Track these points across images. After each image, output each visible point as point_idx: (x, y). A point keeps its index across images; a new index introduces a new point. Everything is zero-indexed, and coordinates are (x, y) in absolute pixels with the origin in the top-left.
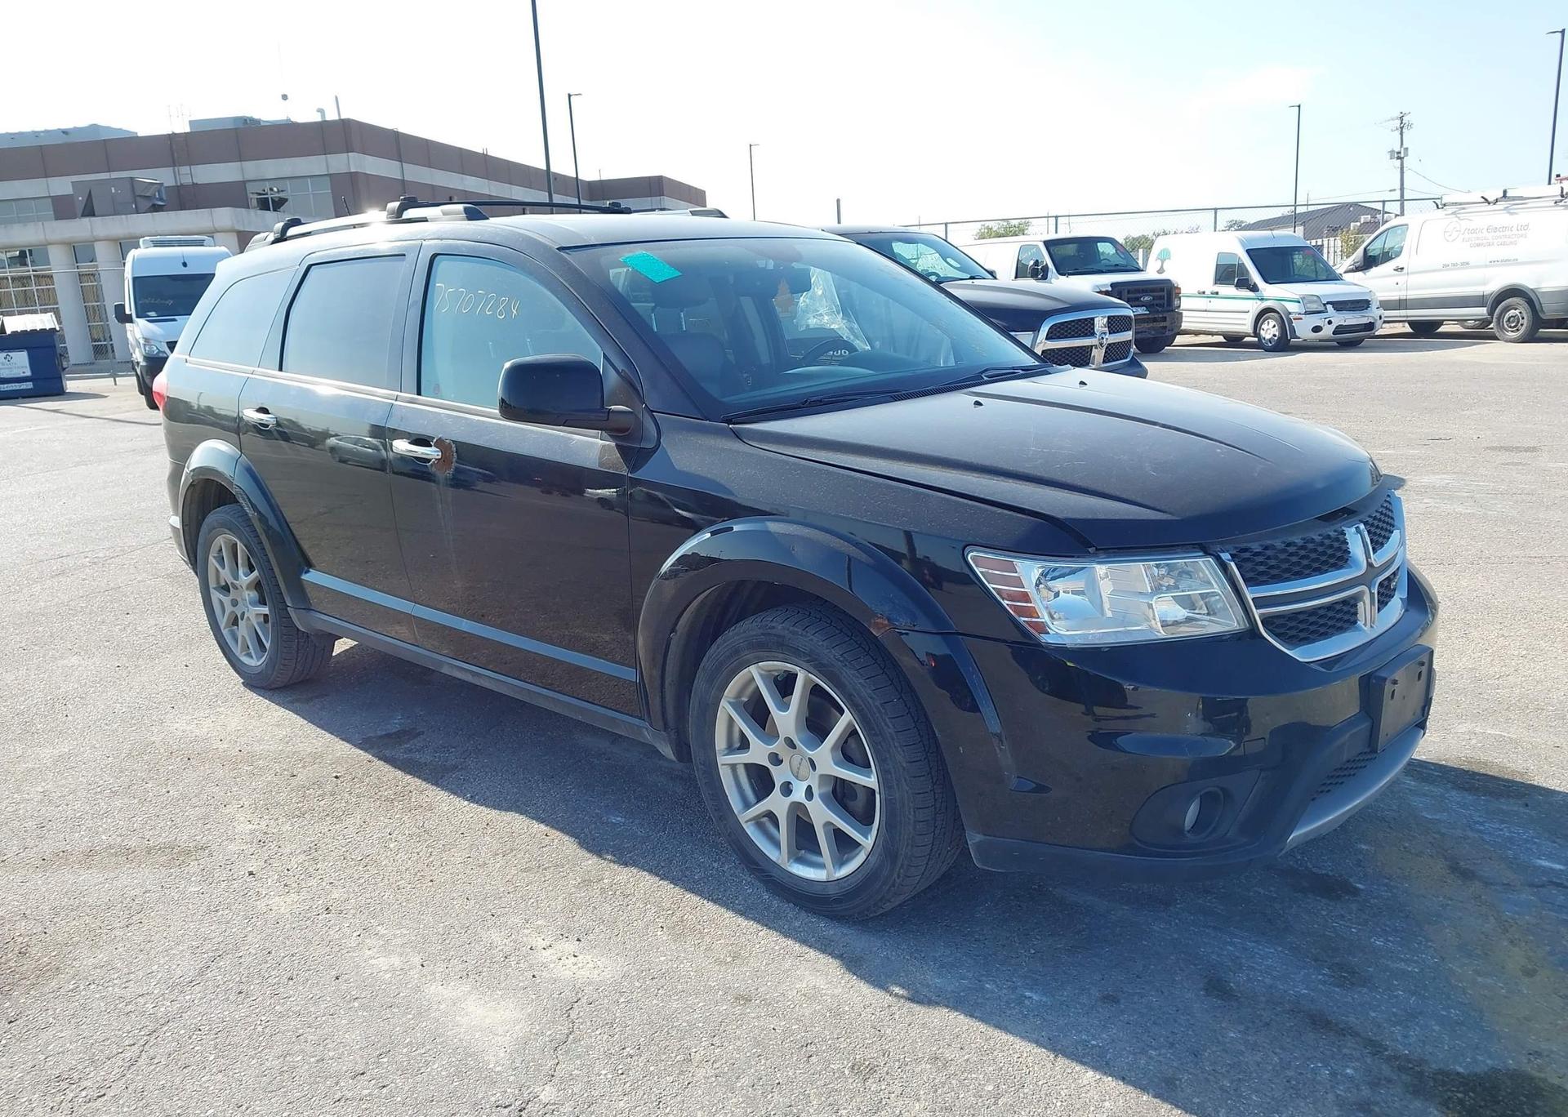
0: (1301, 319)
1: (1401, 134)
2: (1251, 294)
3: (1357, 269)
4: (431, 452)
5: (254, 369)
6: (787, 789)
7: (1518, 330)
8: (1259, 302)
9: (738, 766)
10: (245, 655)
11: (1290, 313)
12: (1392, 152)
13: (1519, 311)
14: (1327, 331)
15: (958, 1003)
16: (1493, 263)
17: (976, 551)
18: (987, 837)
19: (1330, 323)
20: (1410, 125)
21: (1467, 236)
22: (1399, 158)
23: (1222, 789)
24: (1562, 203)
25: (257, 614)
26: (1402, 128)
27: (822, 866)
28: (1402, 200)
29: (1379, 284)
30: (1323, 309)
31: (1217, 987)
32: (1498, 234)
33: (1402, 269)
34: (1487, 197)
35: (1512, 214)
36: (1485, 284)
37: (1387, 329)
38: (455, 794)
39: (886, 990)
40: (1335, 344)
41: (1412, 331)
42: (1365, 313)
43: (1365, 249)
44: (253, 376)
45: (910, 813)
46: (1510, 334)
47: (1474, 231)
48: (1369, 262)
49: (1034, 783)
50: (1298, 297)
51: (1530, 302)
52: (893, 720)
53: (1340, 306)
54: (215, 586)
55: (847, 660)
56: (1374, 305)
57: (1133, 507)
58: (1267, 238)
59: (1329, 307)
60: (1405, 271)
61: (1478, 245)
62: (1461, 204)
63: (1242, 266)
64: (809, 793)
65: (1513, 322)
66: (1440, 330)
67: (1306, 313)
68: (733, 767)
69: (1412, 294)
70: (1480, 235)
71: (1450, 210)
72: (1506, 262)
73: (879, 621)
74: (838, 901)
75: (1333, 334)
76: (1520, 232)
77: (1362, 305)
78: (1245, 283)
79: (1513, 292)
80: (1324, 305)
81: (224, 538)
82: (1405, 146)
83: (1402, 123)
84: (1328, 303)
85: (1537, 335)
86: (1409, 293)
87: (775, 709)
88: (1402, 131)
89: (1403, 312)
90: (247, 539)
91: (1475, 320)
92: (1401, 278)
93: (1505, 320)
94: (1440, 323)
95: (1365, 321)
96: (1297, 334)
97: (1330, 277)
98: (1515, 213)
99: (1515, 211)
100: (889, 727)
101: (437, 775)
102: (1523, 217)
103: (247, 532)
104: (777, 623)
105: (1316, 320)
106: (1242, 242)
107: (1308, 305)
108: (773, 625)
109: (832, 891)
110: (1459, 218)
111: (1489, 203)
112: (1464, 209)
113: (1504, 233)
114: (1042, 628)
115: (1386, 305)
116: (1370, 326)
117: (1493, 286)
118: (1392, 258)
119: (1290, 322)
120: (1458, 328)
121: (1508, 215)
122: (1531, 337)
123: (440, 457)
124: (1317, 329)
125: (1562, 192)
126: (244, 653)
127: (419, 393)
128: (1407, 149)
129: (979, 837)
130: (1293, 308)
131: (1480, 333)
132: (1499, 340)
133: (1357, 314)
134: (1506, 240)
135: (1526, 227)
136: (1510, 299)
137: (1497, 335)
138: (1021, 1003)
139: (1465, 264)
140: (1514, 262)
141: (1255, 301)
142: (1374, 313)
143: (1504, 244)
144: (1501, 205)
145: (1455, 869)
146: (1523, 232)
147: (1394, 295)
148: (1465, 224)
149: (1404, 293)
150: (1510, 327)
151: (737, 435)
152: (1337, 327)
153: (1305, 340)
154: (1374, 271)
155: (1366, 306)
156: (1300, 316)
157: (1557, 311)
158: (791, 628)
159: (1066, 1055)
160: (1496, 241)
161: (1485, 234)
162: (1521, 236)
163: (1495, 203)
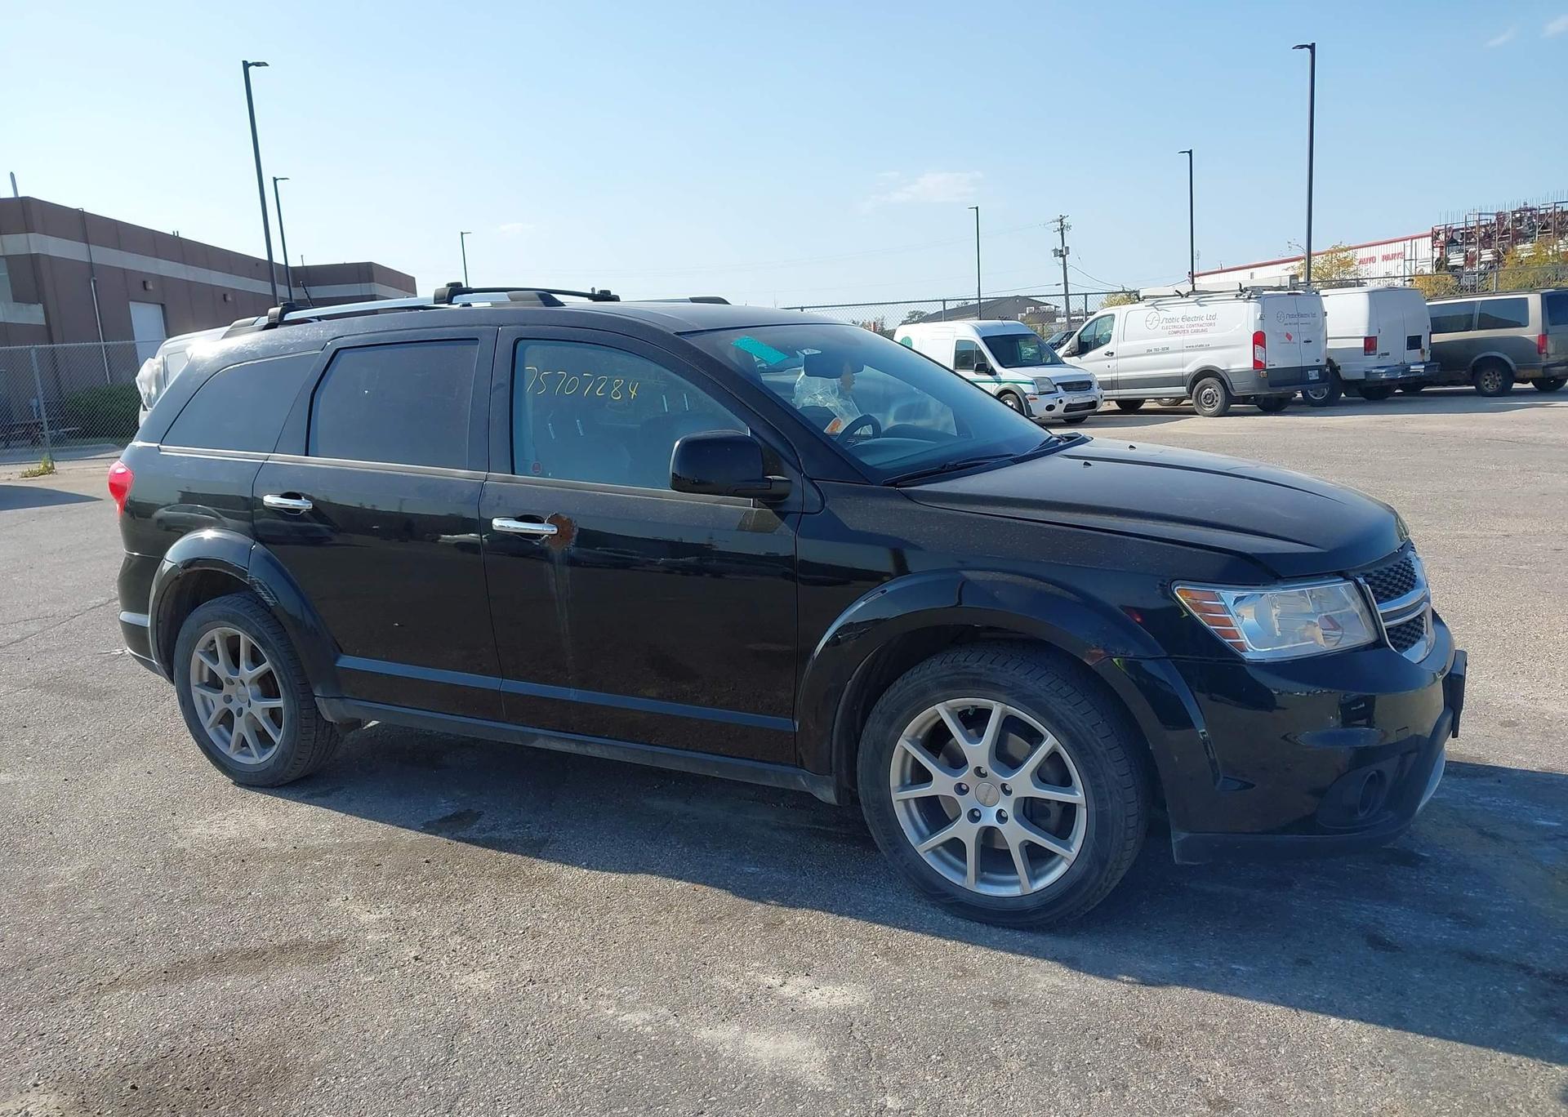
0: (1036, 399)
1: (1062, 234)
2: (989, 378)
3: (1073, 354)
4: (546, 529)
5: (268, 454)
6: (974, 816)
7: (1214, 406)
8: (997, 385)
9: (910, 801)
10: (238, 753)
11: (1026, 394)
12: (1055, 250)
13: (1212, 389)
14: (1059, 410)
15: (1184, 982)
16: (1191, 348)
17: (1182, 585)
18: (1192, 834)
19: (1061, 402)
20: (1069, 227)
21: (1165, 324)
22: (1061, 256)
23: (1377, 771)
24: (1241, 297)
25: (264, 709)
26: (1062, 229)
27: (1018, 882)
28: (1067, 295)
29: (1093, 365)
30: (1053, 389)
31: (1377, 942)
32: (1191, 322)
33: (1112, 353)
34: (1181, 292)
35: (1201, 305)
36: (1183, 367)
37: (1104, 407)
38: (567, 864)
39: (1115, 979)
40: (1063, 421)
41: (1119, 408)
42: (1088, 393)
43: (1079, 336)
44: (268, 462)
45: (1122, 820)
46: (1207, 409)
47: (1172, 320)
48: (1083, 348)
49: (1239, 781)
50: (1032, 379)
51: (1222, 381)
52: (1104, 740)
53: (1068, 386)
54: (197, 683)
55: (1053, 690)
56: (1096, 385)
57: (1291, 544)
58: (997, 327)
59: (1059, 388)
60: (1115, 355)
61: (1176, 333)
62: (1157, 297)
63: (980, 353)
64: (1001, 817)
65: (1209, 399)
66: (1142, 407)
67: (1040, 394)
68: (906, 802)
69: (1123, 375)
70: (1176, 324)
71: (1149, 302)
72: (1201, 348)
73: (1093, 651)
74: (1036, 912)
75: (1064, 411)
76: (1210, 321)
77: (1084, 385)
78: (983, 368)
79: (1206, 373)
80: (1055, 386)
81: (219, 631)
82: (1066, 245)
83: (1062, 225)
84: (1058, 384)
85: (1230, 410)
86: (1120, 374)
87: (966, 742)
88: (1062, 232)
89: (1115, 392)
90: (257, 629)
91: (1171, 398)
92: (1112, 362)
93: (1203, 397)
94: (1142, 401)
95: (1090, 400)
96: (1033, 412)
97: (1055, 361)
98: (1205, 305)
99: (1204, 303)
100: (1100, 746)
101: (535, 849)
102: (1212, 308)
103: (258, 623)
104: (971, 662)
105: (1049, 400)
106: (977, 331)
107: (1041, 387)
108: (967, 664)
109: (1029, 904)
110: (1157, 309)
111: (1182, 297)
112: (1160, 301)
113: (1196, 322)
114: (1243, 649)
115: (1105, 385)
116: (1093, 405)
117: (1190, 369)
118: (1102, 345)
119: (1026, 401)
120: (1155, 406)
121: (1198, 307)
122: (1224, 412)
123: (555, 532)
124: (1050, 408)
125: (1241, 287)
126: (236, 752)
127: (513, 473)
128: (1068, 248)
129: (1184, 835)
130: (1027, 389)
131: (1175, 410)
132: (1198, 414)
133: (1083, 394)
134: (1198, 328)
135: (1214, 317)
136: (1205, 380)
137: (1197, 410)
138: (1234, 974)
139: (1166, 350)
140: (1207, 348)
141: (993, 384)
142: (1097, 391)
143: (1197, 331)
144: (1192, 298)
145: (1483, 833)
146: (1213, 321)
147: (1107, 377)
148: (1163, 315)
149: (1115, 375)
150: (1207, 403)
151: (909, 497)
152: (1067, 406)
153: (1040, 418)
154: (1091, 354)
155: (1088, 386)
156: (1034, 397)
157: (1245, 389)
158: (989, 666)
159: (1306, 1009)
160: (1190, 329)
161: (1181, 323)
162: (1211, 324)
163: (1187, 297)
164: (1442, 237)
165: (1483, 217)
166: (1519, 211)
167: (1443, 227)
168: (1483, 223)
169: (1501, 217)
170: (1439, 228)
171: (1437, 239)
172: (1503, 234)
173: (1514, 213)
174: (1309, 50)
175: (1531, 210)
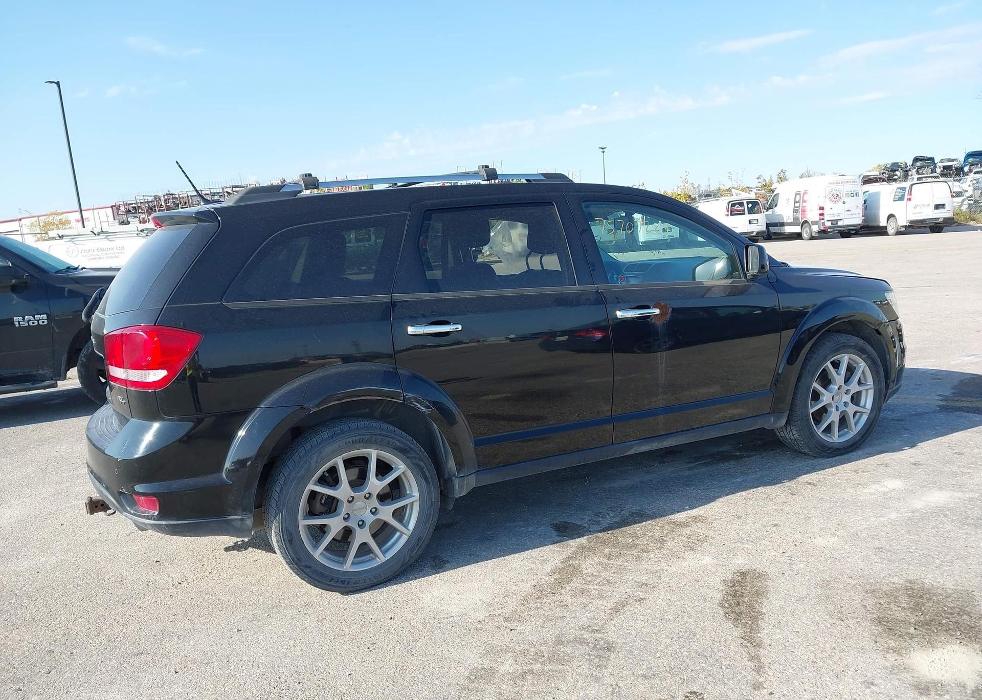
21: (84, 254)
24: (142, 234)
32: (104, 252)
34: (93, 232)
35: (110, 241)
47: (89, 251)
61: (94, 259)
62: (72, 236)
70: (93, 253)
71: (65, 239)
99: (114, 239)
102: (119, 242)
110: (75, 244)
111: (95, 235)
113: (109, 252)
121: (108, 241)
125: (138, 228)
134: (111, 255)
135: (123, 248)
143: (111, 257)
144: (102, 236)
146: (121, 251)
148: (80, 247)
160: (105, 256)
161: (96, 252)
162: (121, 253)
163: (98, 235)
164: (122, 208)
165: (145, 198)
166: (167, 195)
167: (122, 203)
168: (146, 201)
169: (157, 198)
170: (119, 203)
171: (119, 209)
172: (160, 208)
173: (164, 196)
174: (56, 85)
175: (172, 195)
